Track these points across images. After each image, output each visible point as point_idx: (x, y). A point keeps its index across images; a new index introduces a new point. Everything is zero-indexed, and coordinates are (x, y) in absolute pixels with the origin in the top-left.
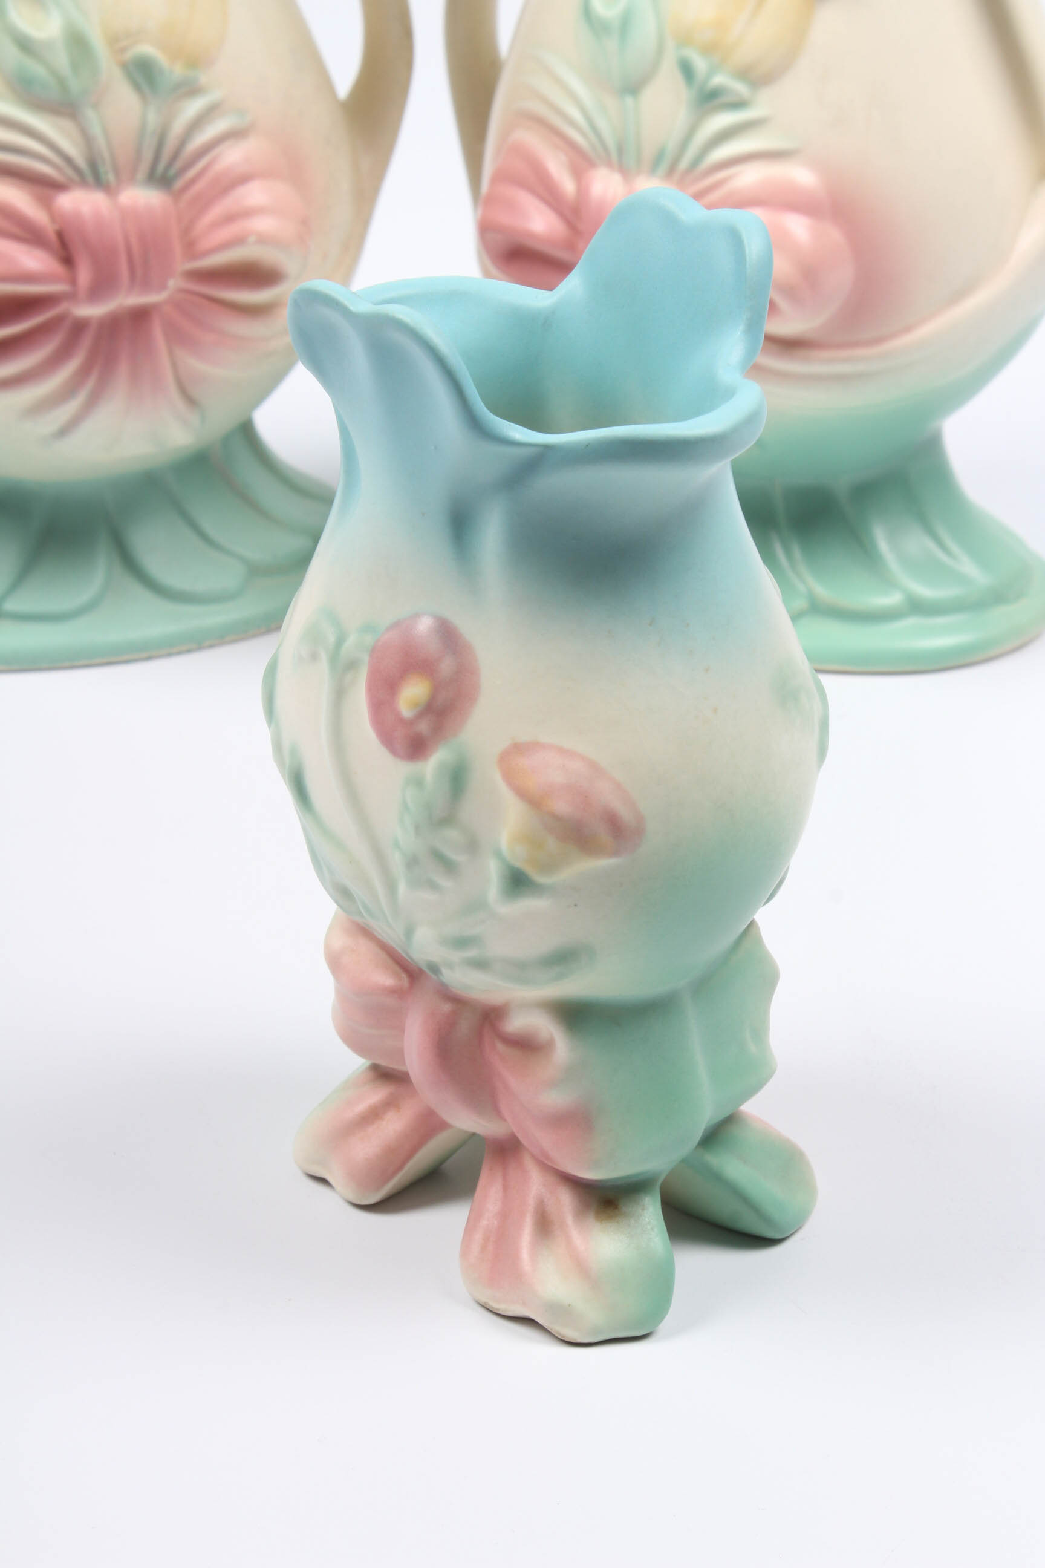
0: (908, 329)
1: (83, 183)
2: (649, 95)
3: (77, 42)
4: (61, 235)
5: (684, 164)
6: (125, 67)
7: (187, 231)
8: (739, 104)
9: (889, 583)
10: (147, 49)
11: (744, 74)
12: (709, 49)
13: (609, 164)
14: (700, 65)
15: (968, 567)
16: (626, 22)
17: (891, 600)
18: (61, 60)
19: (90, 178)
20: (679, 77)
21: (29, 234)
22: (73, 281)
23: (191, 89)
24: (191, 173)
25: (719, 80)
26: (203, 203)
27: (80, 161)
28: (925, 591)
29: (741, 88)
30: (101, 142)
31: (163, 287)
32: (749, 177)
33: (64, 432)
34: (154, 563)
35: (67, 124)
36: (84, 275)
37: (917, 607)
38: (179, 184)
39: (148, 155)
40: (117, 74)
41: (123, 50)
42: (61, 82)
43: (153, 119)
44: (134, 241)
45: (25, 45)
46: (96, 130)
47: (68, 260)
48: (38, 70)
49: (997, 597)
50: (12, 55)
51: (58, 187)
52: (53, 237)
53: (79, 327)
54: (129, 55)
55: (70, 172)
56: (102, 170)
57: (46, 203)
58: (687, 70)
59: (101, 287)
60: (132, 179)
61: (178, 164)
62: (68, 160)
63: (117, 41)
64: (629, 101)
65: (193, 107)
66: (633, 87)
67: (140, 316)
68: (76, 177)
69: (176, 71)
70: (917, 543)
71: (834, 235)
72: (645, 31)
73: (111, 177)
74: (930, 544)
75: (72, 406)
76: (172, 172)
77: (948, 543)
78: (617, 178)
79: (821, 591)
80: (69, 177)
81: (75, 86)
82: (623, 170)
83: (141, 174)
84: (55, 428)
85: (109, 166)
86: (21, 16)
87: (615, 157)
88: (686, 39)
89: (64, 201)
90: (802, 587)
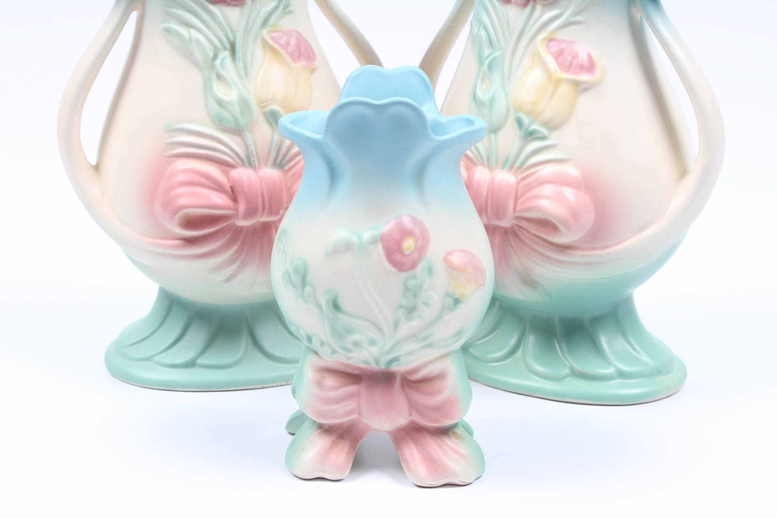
0: (619, 243)
1: (244, 165)
2: (502, 133)
3: (244, 103)
4: (232, 188)
5: (517, 165)
6: (264, 114)
7: (289, 188)
8: (543, 138)
9: (608, 363)
10: (275, 107)
11: (546, 124)
12: (529, 114)
13: (483, 165)
14: (526, 120)
15: (644, 357)
16: (492, 102)
17: (610, 371)
18: (237, 110)
19: (247, 163)
20: (516, 126)
21: (219, 188)
22: (237, 210)
24: (292, 163)
25: (534, 127)
26: (298, 177)
27: (243, 156)
28: (625, 368)
29: (544, 131)
30: (252, 147)
31: (278, 213)
32: (546, 171)
33: (229, 279)
34: (267, 344)
35: (238, 139)
36: (242, 207)
37: (622, 375)
38: (287, 168)
39: (273, 154)
40: (262, 117)
41: (264, 107)
42: (236, 120)
43: (276, 138)
44: (265, 191)
45: (221, 103)
46: (250, 142)
47: (235, 200)
48: (225, 114)
49: (659, 372)
50: (215, 107)
51: (232, 166)
52: (229, 189)
53: (238, 232)
54: (267, 109)
55: (238, 160)
56: (252, 160)
57: (227, 174)
58: (519, 122)
59: (251, 212)
60: (266, 165)
61: (287, 159)
62: (237, 155)
63: (262, 103)
64: (493, 136)
66: (495, 130)
67: (266, 227)
68: (241, 163)
70: (621, 344)
71: (586, 198)
72: (501, 107)
73: (256, 163)
74: (628, 347)
75: (234, 267)
76: (284, 162)
77: (636, 346)
78: (486, 171)
79: (576, 366)
80: (237, 163)
81: (242, 122)
82: (490, 168)
83: (270, 163)
84: (225, 278)
85: (255, 159)
86: (219, 90)
87: (486, 162)
88: (519, 108)
89: (235, 173)
90: (567, 363)
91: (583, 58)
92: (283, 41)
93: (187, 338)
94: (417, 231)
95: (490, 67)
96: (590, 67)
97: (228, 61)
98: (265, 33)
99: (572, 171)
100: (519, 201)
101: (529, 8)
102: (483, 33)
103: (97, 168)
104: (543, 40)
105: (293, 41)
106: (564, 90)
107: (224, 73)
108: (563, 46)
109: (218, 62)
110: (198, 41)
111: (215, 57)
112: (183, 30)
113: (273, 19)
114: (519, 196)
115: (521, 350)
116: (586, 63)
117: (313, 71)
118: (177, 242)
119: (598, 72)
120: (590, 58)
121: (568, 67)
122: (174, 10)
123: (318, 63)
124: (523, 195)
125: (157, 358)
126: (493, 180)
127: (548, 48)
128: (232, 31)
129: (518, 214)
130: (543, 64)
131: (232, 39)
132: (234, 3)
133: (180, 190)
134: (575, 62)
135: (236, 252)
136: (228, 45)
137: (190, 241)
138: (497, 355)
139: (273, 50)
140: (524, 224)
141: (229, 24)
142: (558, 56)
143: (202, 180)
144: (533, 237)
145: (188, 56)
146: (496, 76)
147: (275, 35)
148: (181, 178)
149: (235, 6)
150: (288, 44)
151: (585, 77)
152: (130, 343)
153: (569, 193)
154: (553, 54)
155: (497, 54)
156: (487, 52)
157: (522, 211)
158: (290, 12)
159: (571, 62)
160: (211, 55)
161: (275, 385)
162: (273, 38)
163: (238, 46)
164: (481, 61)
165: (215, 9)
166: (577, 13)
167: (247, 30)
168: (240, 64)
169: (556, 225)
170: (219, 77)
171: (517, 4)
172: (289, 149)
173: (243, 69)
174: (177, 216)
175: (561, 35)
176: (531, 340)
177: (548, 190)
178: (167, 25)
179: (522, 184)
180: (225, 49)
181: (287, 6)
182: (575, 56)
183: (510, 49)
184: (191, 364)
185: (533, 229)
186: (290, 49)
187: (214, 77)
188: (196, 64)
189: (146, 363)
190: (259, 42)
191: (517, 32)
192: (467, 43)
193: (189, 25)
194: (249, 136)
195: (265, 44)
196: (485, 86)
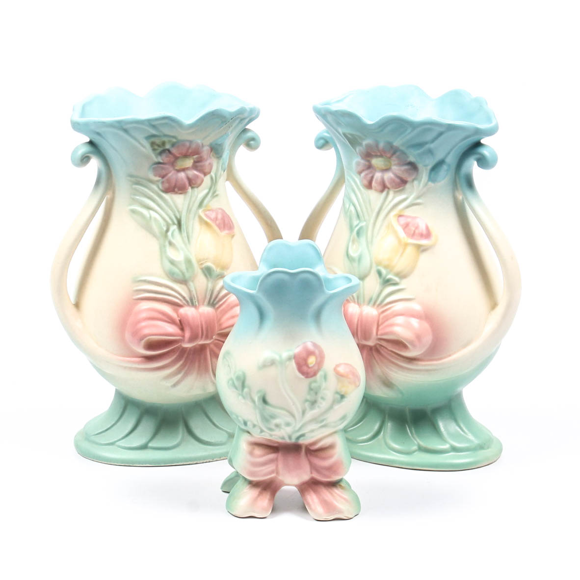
0: (450, 356)
1: (188, 305)
2: (367, 280)
3: (188, 262)
4: (180, 321)
5: (378, 302)
6: (202, 269)
7: (219, 320)
8: (396, 284)
9: (445, 441)
10: (209, 264)
11: (397, 275)
12: (386, 267)
13: (354, 302)
14: (384, 271)
15: (471, 437)
16: (360, 258)
17: (446, 446)
18: (183, 267)
19: (190, 304)
20: (377, 276)
21: (172, 321)
22: (183, 336)
23: (222, 276)
24: (221, 303)
25: (389, 276)
26: (225, 312)
27: (188, 299)
28: (457, 444)
29: (397, 279)
30: (194, 292)
31: (212, 338)
32: (398, 307)
33: (174, 385)
34: (198, 432)
35: (183, 286)
36: (187, 334)
37: (454, 449)
38: (217, 306)
39: (208, 297)
40: (200, 272)
41: (202, 264)
42: (183, 274)
43: (210, 285)
44: (203, 323)
45: (172, 262)
46: (193, 289)
47: (182, 329)
48: (176, 270)
49: (481, 447)
50: (168, 265)
51: (180, 306)
52: (178, 322)
53: (183, 351)
54: (203, 266)
55: (184, 302)
56: (194, 301)
57: (177, 312)
58: (379, 273)
59: (193, 338)
60: (203, 304)
61: (217, 300)
62: (184, 298)
63: (200, 262)
64: (362, 281)
65: (220, 283)
66: (362, 278)
67: (203, 348)
68: (186, 304)
69: (217, 270)
70: (453, 427)
71: (426, 325)
72: (366, 262)
73: (197, 303)
74: (459, 430)
75: (179, 376)
76: (215, 302)
77: (464, 429)
78: (357, 306)
79: (422, 443)
80: (184, 304)
81: (187, 275)
82: (359, 304)
83: (206, 303)
84: (172, 384)
85: (196, 300)
86: (171, 253)
87: (356, 300)
88: (379, 263)
89: (182, 311)
90: (415, 442)
91: (422, 227)
92: (213, 216)
93: (140, 428)
94: (317, 352)
95: (358, 233)
96: (427, 235)
97: (177, 231)
98: (201, 212)
99: (416, 307)
100: (380, 328)
101: (385, 193)
102: (352, 208)
103: (77, 305)
104: (396, 215)
105: (220, 216)
106: (410, 250)
107: (173, 241)
108: (409, 220)
109: (169, 234)
110: (155, 219)
111: (167, 231)
112: (145, 211)
113: (206, 202)
114: (380, 324)
115: (382, 433)
116: (424, 232)
117: (233, 236)
118: (140, 359)
119: (433, 239)
120: (427, 228)
121: (413, 235)
122: (138, 197)
123: (236, 230)
124: (383, 323)
125: (118, 443)
126: (361, 315)
127: (398, 221)
128: (179, 211)
129: (379, 337)
130: (395, 232)
131: (178, 217)
132: (180, 192)
133: (143, 324)
134: (417, 232)
135: (182, 365)
136: (176, 222)
137: (149, 359)
138: (365, 437)
139: (207, 224)
140: (384, 343)
141: (176, 207)
142: (406, 227)
143: (160, 316)
144: (390, 352)
145: (148, 229)
146: (363, 239)
147: (207, 212)
148: (144, 315)
149: (181, 193)
150: (216, 219)
151: (424, 242)
152: (96, 433)
153: (415, 322)
154: (402, 226)
155: (363, 224)
156: (355, 222)
157: (382, 335)
158: (217, 195)
159: (414, 232)
160: (165, 229)
161: (205, 461)
162: (207, 216)
163: (183, 222)
164: (351, 228)
165: (167, 196)
166: (418, 197)
167: (189, 210)
168: (184, 234)
169: (406, 344)
170: (171, 243)
171: (376, 190)
172: (219, 292)
173: (186, 237)
174: (143, 342)
175: (408, 212)
176: (389, 425)
177: (400, 320)
178: (133, 207)
179: (382, 316)
180: (174, 224)
181: (215, 192)
182: (417, 228)
183: (372, 221)
184: (144, 447)
185: (390, 347)
186: (218, 222)
187: (167, 243)
188: (154, 235)
189: (111, 447)
190: (197, 218)
191: (377, 210)
192: (340, 212)
193: (149, 208)
194: (191, 284)
195: (201, 219)
196: (355, 246)
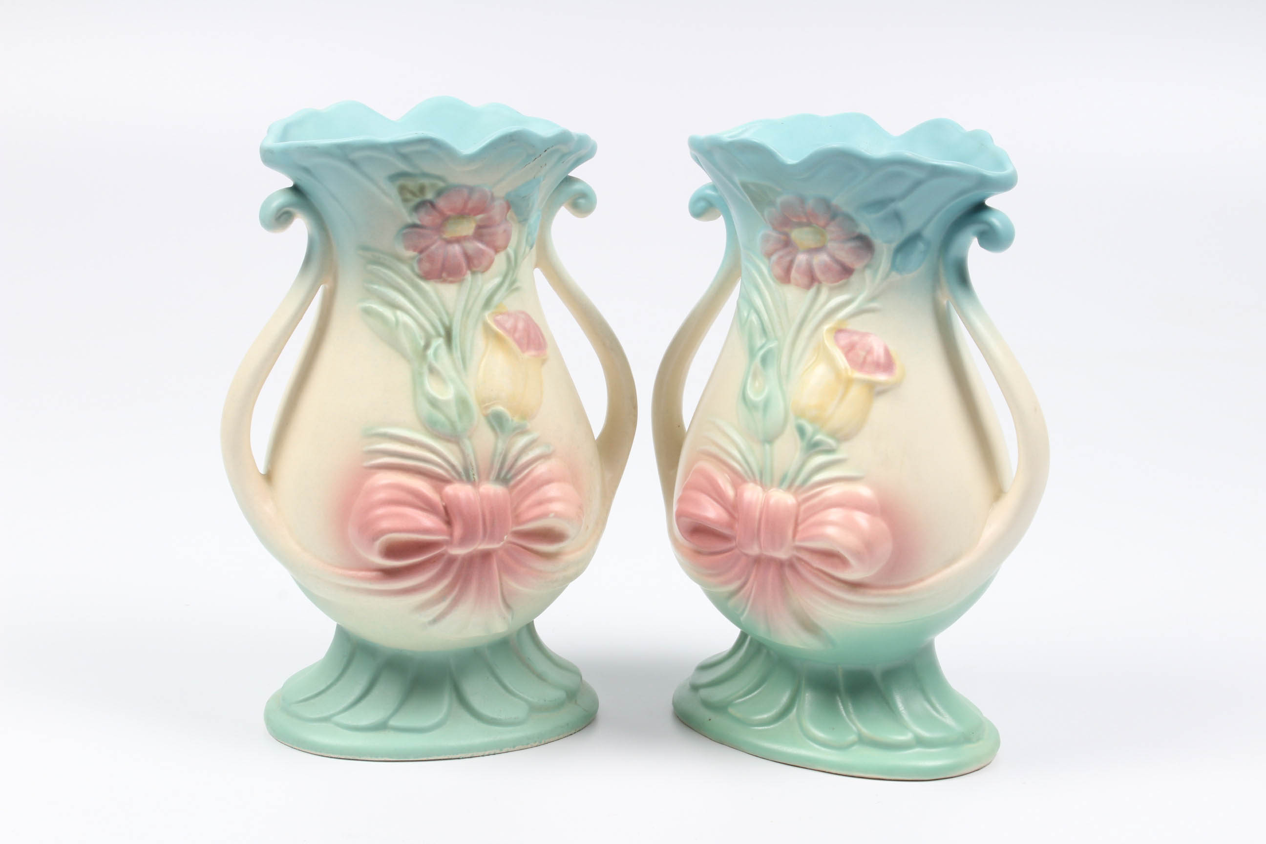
0: (922, 580)
1: (461, 480)
2: (779, 443)
3: (463, 403)
4: (445, 508)
5: (798, 483)
6: (487, 417)
7: (515, 509)
8: (830, 451)
9: (905, 728)
10: (500, 408)
11: (833, 434)
12: (813, 420)
13: (755, 481)
14: (809, 428)
15: (948, 720)
16: (766, 404)
17: (906, 737)
18: (453, 412)
19: (464, 478)
20: (797, 435)
21: (428, 506)
22: (451, 535)
23: (522, 431)
24: (519, 477)
25: (819, 437)
26: (526, 493)
27: (460, 468)
28: (925, 734)
29: (831, 442)
30: (471, 458)
31: (501, 539)
32: (834, 491)
33: (435, 621)
34: (476, 701)
35: (454, 447)
36: (458, 531)
37: (920, 742)
38: (512, 483)
39: (497, 466)
40: (483, 421)
41: (487, 408)
42: (452, 424)
43: (501, 446)
44: (487, 513)
45: (434, 403)
46: (469, 451)
47: (449, 523)
48: (439, 417)
49: (966, 739)
50: (426, 407)
51: (447, 481)
52: (442, 508)
53: (451, 561)
54: (489, 411)
55: (453, 473)
56: (471, 473)
57: (439, 491)
58: (801, 431)
59: (465, 539)
60: (487, 479)
61: (513, 472)
62: (453, 467)
63: (483, 403)
64: (767, 447)
65: (522, 441)
66: (770, 440)
67: (486, 556)
68: (457, 477)
69: (514, 420)
70: (920, 704)
71: (882, 525)
72: (777, 410)
73: (476, 477)
74: (928, 707)
75: (443, 605)
76: (509, 476)
77: (938, 706)
78: (759, 488)
79: (865, 731)
80: (453, 477)
81: (460, 426)
82: (762, 485)
83: (493, 475)
84: (431, 618)
85: (475, 471)
86: (432, 387)
87: (758, 478)
88: (800, 414)
89: (449, 489)
90: (854, 727)
91: (879, 351)
92: (509, 324)
93: (375, 692)
95: (764, 360)
96: (887, 365)
97: (443, 350)
98: (487, 315)
99: (864, 491)
100: (800, 528)
101: (813, 290)
102: (754, 317)
103: (269, 477)
104: (830, 330)
105: (521, 325)
106: (856, 393)
107: (437, 366)
108: (856, 338)
109: (430, 352)
110: (406, 326)
111: (427, 346)
112: (387, 312)
113: (497, 298)
114: (799, 521)
115: (795, 710)
116: (882, 360)
117: (544, 362)
118: (374, 574)
119: (898, 371)
120: (887, 353)
121: (861, 365)
122: (376, 287)
123: (549, 351)
124: (805, 520)
125: (337, 719)
126: (766, 502)
127: (836, 340)
128: (448, 314)
129: (798, 543)
130: (831, 360)
131: (447, 323)
132: (450, 279)
133: (380, 511)
134: (869, 359)
135: (447, 587)
136: (442, 331)
137: (390, 574)
138: (765, 716)
139: (498, 337)
140: (806, 557)
141: (444, 305)
142: (849, 350)
143: (410, 498)
144: (816, 572)
145: (394, 344)
146: (772, 372)
147: (499, 318)
148: (382, 495)
149: (451, 282)
150: (515, 329)
151: (881, 377)
152: (301, 698)
153: (862, 519)
154: (842, 348)
155: (772, 345)
156: (759, 342)
157: (804, 539)
158: (517, 289)
159: (865, 358)
160: (422, 343)
161: (487, 753)
162: (498, 323)
163: (456, 332)
164: (752, 353)
165: (427, 286)
166: (873, 299)
167: (466, 313)
168: (457, 354)
169: (845, 558)
170: (432, 370)
171: (797, 285)
172: (516, 460)
173: (461, 360)
174: (378, 544)
175: (854, 325)
176: (808, 697)
177: (835, 514)
178: (367, 305)
179: (803, 507)
180: (439, 335)
181: (513, 282)
182: (870, 352)
183: (789, 339)
184: (381, 727)
185: (817, 563)
186: (517, 335)
187: (425, 370)
188: (403, 354)
189: (324, 724)
190: (480, 327)
191: (798, 320)
192: (731, 328)
193: (394, 306)
194: (467, 442)
195: (487, 328)
196: (757, 384)
